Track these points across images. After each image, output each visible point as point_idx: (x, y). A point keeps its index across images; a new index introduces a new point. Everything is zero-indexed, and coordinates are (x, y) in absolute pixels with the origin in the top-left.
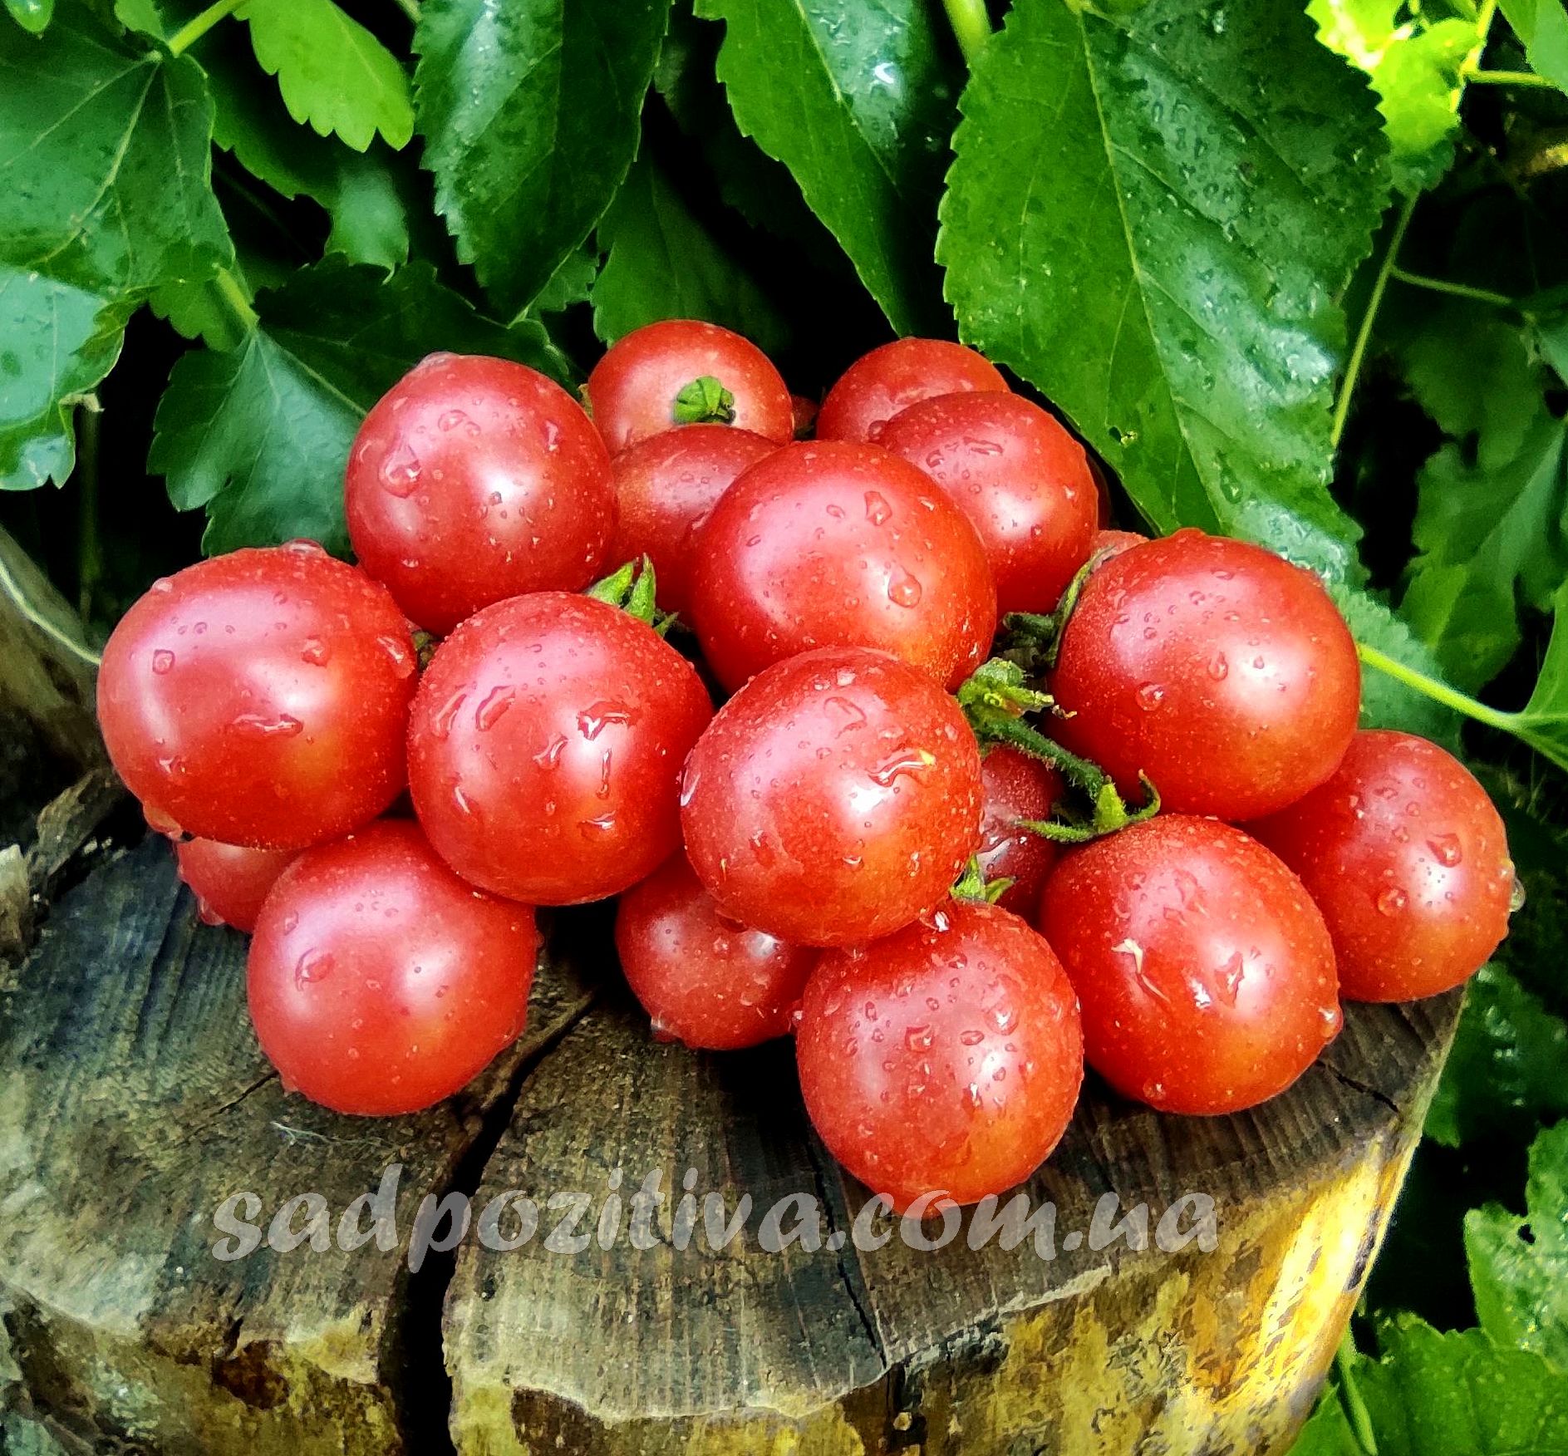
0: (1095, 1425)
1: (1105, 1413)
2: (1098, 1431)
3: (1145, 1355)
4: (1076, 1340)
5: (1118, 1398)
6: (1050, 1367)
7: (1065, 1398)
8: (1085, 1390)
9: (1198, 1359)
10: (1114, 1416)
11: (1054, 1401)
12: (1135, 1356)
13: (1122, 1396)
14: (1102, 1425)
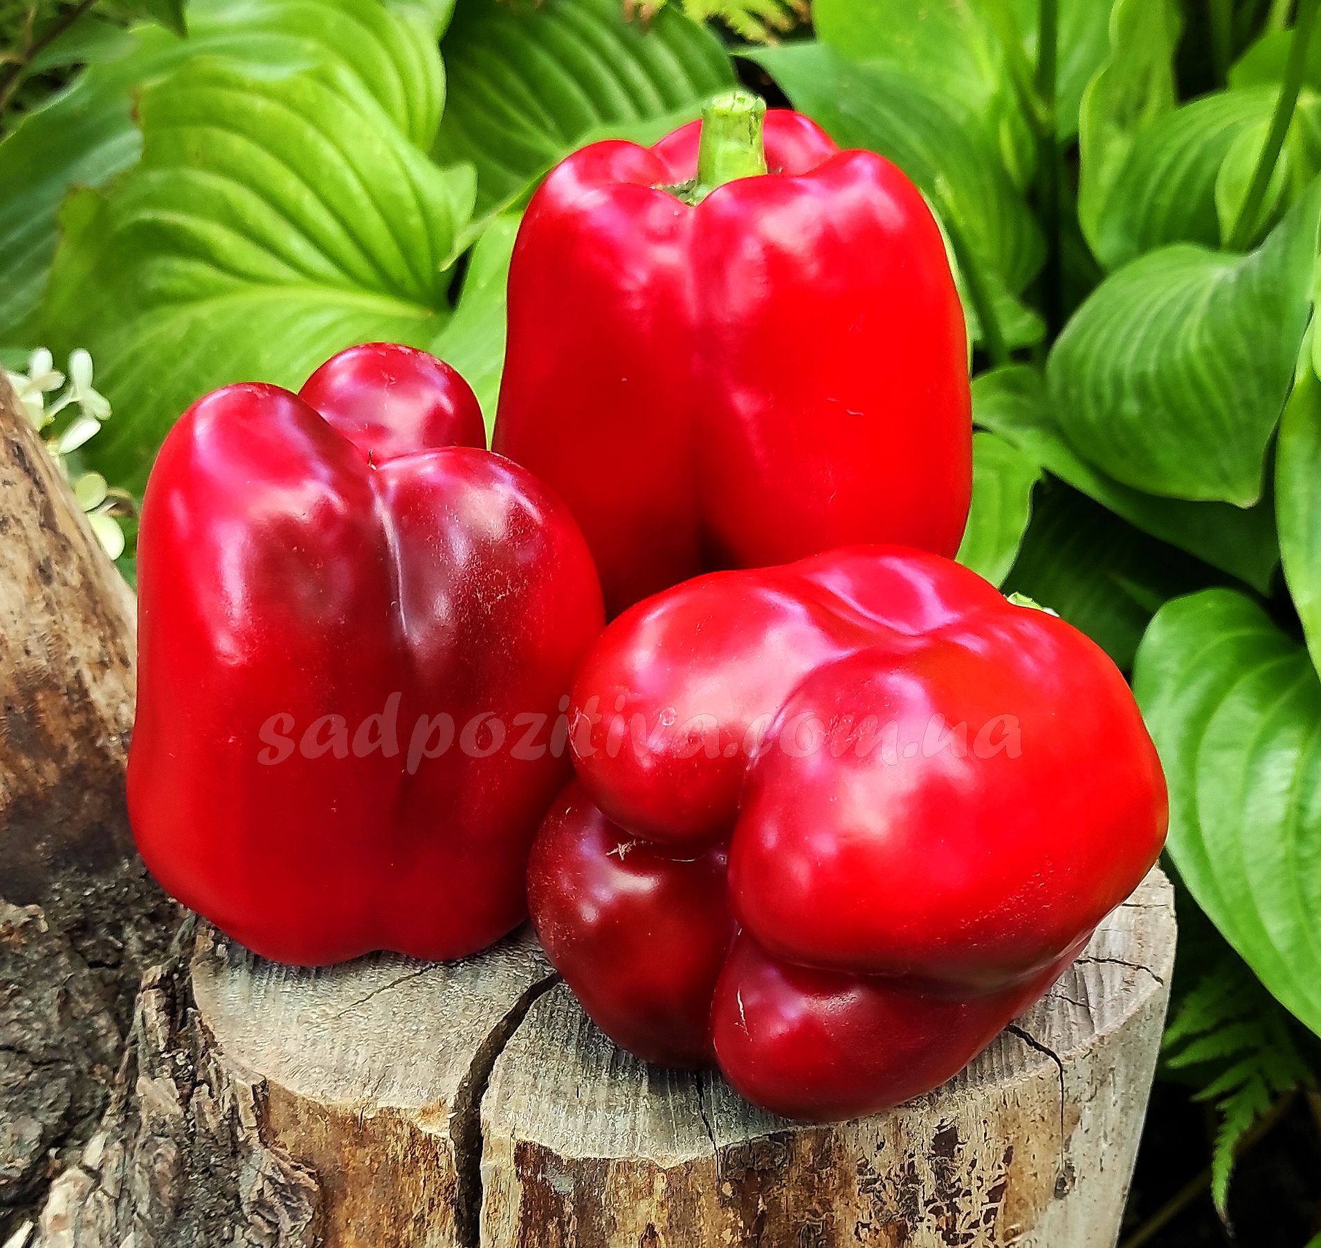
0: (856, 1233)
1: (864, 1226)
2: (860, 1240)
3: (884, 1186)
4: (835, 1163)
5: (871, 1218)
6: (820, 1180)
7: (834, 1207)
8: (847, 1205)
9: (927, 1204)
10: (869, 1230)
11: (827, 1205)
12: (877, 1185)
13: (873, 1215)
14: (862, 1235)
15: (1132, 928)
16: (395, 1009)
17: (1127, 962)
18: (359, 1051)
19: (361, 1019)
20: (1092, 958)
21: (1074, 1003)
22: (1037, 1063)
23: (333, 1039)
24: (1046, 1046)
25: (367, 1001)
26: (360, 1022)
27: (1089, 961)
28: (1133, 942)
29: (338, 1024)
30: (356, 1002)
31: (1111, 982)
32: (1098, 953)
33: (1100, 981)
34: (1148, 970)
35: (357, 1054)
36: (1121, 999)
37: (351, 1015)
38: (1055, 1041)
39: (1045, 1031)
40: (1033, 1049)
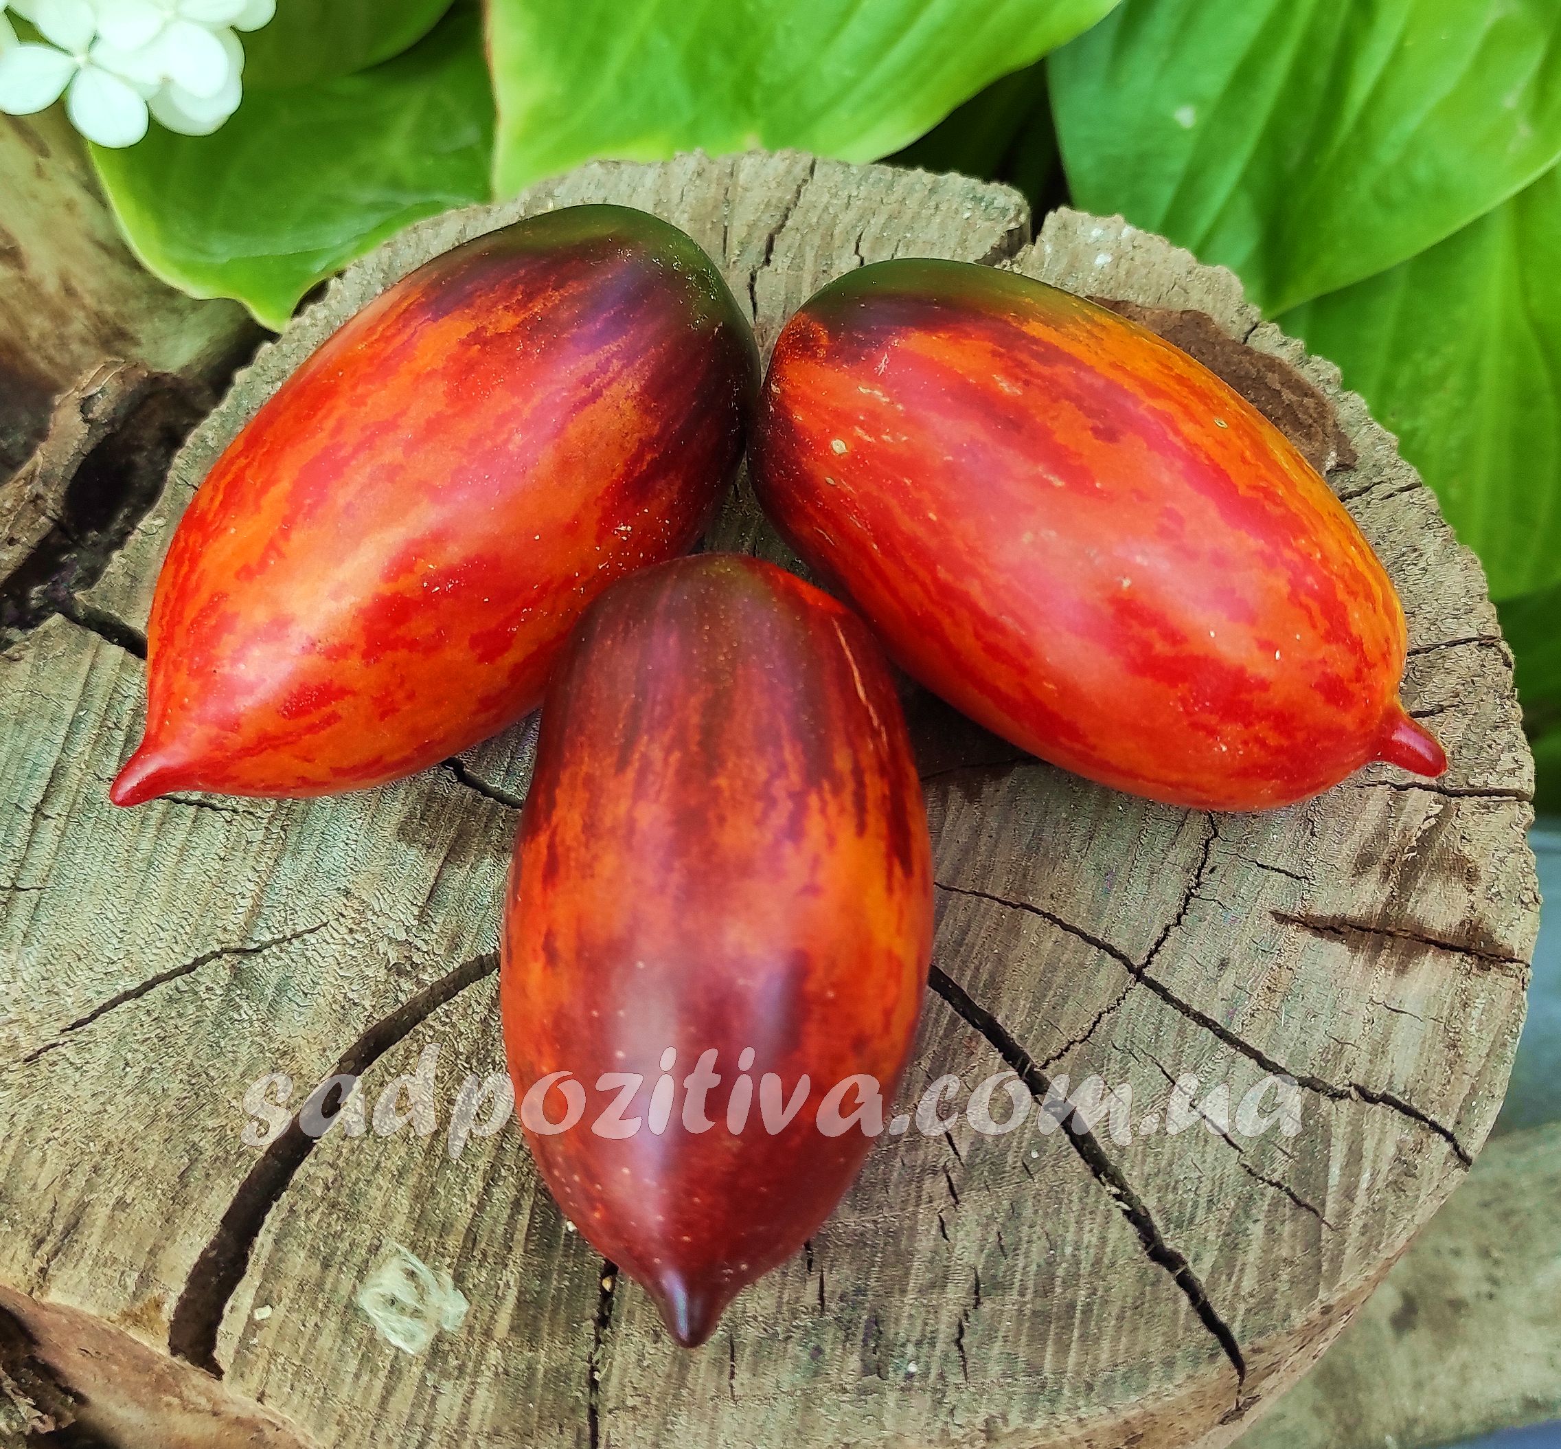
15: (1445, 1013)
16: (130, 1055)
17: (1415, 1105)
18: (49, 1152)
19: (69, 1071)
20: (1357, 1088)
21: (1299, 1203)
22: (1196, 1361)
23: (13, 1116)
24: (1223, 1318)
25: (89, 1026)
26: (67, 1078)
27: (1349, 1095)
28: (1440, 1054)
29: (33, 1075)
30: (73, 1021)
31: (1374, 1162)
32: (1369, 1073)
33: (1355, 1156)
34: (1449, 1137)
35: (43, 1161)
36: (1382, 1210)
37: (55, 1058)
38: (1242, 1308)
39: (1230, 1280)
40: (1197, 1323)
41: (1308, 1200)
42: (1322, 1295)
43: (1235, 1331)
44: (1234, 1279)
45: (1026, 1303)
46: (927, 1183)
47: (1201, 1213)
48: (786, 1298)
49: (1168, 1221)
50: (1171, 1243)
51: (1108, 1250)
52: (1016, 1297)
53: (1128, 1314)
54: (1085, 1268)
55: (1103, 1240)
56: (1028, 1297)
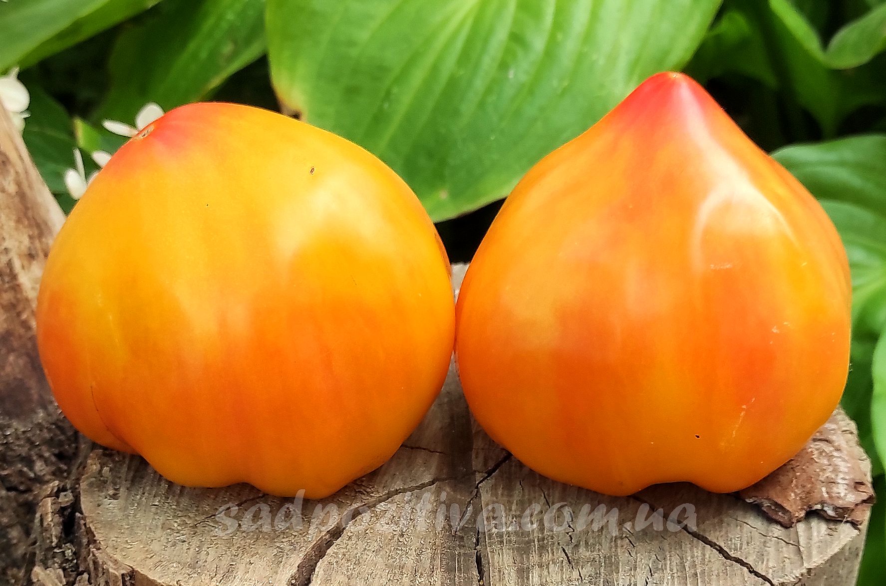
18: (209, 552)
19: (213, 528)
21: (788, 543)
35: (208, 554)
36: (826, 541)
38: (771, 571)
39: (763, 563)
40: (753, 575)
41: (791, 542)
42: (805, 566)
43: (770, 577)
44: (765, 563)
45: (673, 574)
46: (619, 542)
47: (744, 546)
48: (564, 577)
49: (730, 549)
50: (732, 554)
51: (707, 556)
52: (669, 572)
53: (721, 574)
54: (698, 562)
55: (704, 555)
56: (675, 571)
